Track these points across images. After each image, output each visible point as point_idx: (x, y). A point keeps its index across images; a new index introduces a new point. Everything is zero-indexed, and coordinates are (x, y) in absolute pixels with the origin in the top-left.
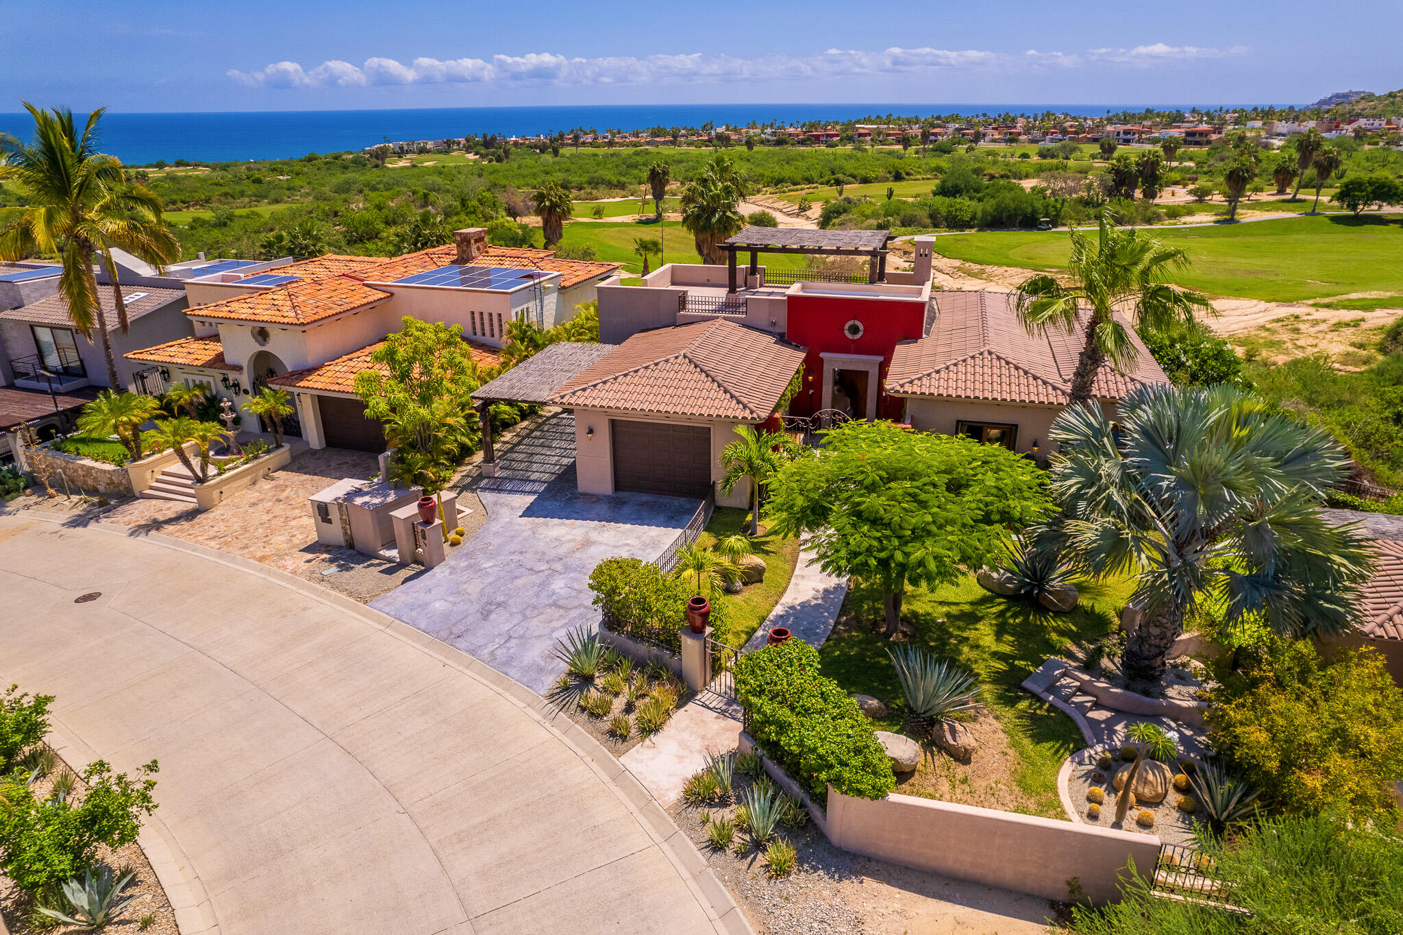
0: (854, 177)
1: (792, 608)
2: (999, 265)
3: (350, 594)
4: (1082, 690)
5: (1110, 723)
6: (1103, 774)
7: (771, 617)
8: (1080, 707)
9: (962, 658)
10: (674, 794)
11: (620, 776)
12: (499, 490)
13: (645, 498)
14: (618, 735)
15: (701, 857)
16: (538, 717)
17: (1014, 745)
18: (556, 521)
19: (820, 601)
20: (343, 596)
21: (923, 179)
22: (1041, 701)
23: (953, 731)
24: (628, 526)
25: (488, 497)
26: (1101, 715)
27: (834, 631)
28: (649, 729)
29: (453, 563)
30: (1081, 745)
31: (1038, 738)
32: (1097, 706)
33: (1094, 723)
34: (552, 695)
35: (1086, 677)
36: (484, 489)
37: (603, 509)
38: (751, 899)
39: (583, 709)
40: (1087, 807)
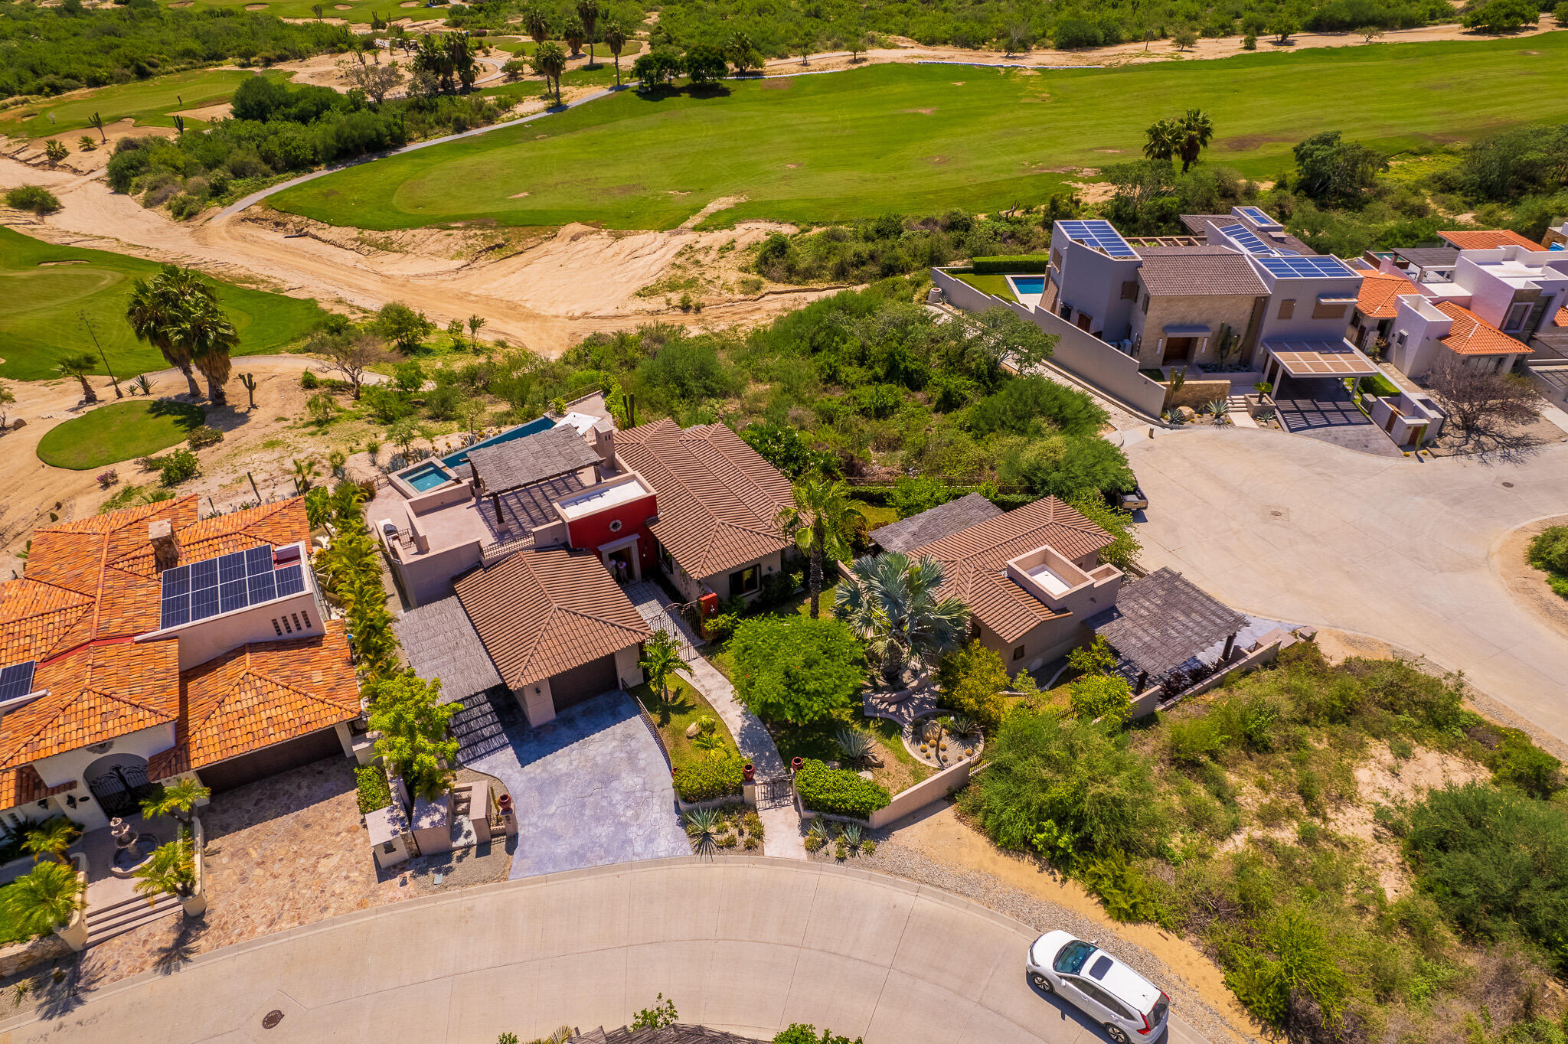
0: (75, 77)
1: (741, 734)
2: (402, 227)
3: (485, 881)
4: (882, 702)
5: (898, 710)
6: (918, 737)
7: (739, 745)
8: (886, 710)
9: (834, 716)
10: (803, 855)
11: (773, 862)
12: (481, 756)
13: (579, 708)
14: (750, 847)
15: (840, 866)
16: (703, 865)
17: (886, 745)
18: (549, 757)
19: (748, 723)
20: (479, 886)
21: (178, 71)
22: (876, 718)
23: (874, 757)
24: (597, 735)
25: (481, 766)
26: (893, 709)
27: (773, 736)
28: (759, 835)
29: (526, 822)
30: (901, 728)
31: (889, 737)
32: (890, 705)
33: (893, 713)
34: (697, 851)
35: (880, 696)
36: (468, 761)
37: (564, 731)
38: (874, 867)
39: (722, 847)
40: (925, 754)
